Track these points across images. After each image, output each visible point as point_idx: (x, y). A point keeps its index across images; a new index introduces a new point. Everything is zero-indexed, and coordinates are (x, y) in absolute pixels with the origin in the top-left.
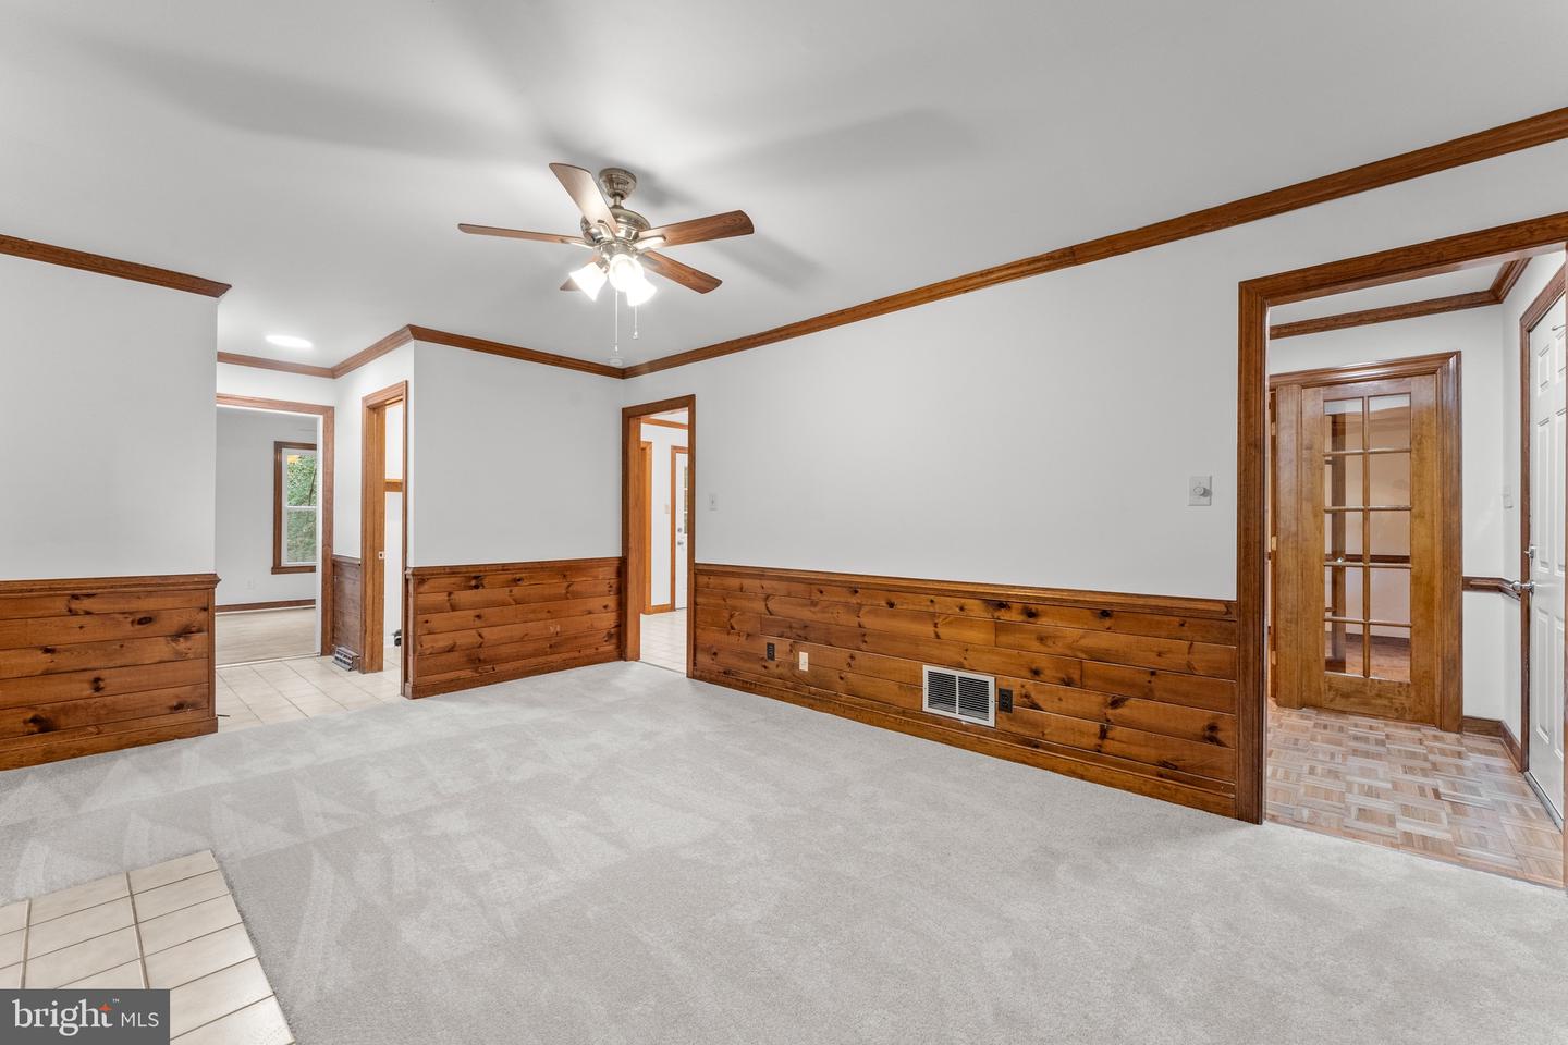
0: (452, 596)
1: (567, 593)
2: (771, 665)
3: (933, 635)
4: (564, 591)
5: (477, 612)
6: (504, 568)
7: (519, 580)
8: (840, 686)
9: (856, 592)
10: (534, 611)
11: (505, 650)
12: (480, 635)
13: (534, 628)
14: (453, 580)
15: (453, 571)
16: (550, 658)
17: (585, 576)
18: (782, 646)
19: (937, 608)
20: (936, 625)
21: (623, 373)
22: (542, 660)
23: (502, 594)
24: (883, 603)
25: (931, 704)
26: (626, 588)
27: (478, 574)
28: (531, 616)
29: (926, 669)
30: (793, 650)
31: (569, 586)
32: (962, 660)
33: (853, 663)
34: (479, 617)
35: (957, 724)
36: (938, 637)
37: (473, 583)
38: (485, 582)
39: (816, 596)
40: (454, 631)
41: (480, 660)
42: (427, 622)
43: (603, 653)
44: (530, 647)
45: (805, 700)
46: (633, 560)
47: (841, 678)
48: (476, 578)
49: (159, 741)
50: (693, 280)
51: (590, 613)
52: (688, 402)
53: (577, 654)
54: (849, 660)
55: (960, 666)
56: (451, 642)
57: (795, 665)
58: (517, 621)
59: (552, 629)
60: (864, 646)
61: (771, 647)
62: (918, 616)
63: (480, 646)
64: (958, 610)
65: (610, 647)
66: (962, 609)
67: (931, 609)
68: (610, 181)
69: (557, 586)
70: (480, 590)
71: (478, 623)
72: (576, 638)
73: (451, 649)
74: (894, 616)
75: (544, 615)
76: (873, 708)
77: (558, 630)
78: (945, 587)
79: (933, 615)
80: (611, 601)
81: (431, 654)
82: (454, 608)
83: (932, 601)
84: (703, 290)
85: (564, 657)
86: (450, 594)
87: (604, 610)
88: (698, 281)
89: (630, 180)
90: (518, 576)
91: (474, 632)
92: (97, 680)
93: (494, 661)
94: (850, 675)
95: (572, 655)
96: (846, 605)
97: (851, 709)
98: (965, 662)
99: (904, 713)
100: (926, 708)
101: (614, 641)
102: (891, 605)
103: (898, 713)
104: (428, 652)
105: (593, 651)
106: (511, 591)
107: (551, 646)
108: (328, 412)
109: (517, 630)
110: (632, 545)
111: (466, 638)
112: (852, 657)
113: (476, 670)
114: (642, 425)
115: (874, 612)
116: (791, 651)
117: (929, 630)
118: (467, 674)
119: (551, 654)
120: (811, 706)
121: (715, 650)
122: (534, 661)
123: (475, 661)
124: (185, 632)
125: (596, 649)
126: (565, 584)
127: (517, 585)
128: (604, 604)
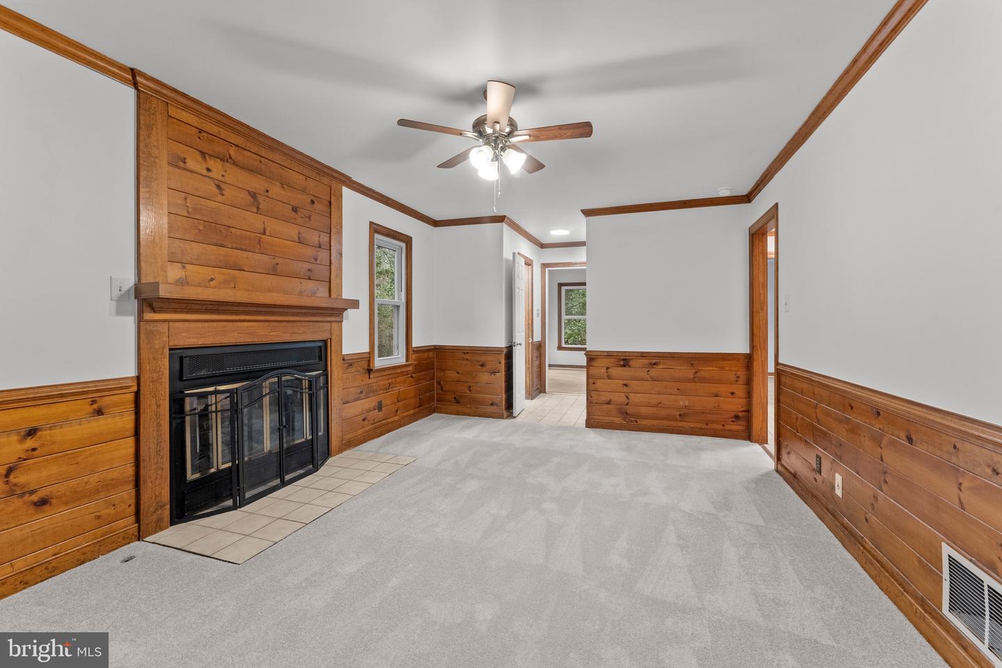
0: (609, 370)
1: (695, 378)
2: (819, 478)
3: (955, 501)
4: (692, 376)
5: (625, 382)
6: (643, 355)
7: (654, 364)
8: (866, 528)
9: (879, 414)
10: (667, 388)
11: (644, 410)
12: (627, 397)
13: (668, 399)
14: (610, 360)
15: (609, 355)
16: (680, 424)
17: (709, 366)
18: (826, 461)
19: (962, 460)
20: (960, 487)
21: (748, 198)
22: (673, 423)
23: (643, 373)
24: (903, 435)
25: (952, 608)
26: (752, 380)
27: (625, 358)
28: (665, 391)
29: (947, 550)
31: (696, 373)
33: (875, 503)
34: (626, 385)
36: (962, 505)
37: (622, 363)
38: (631, 363)
39: (848, 412)
40: (612, 390)
41: (627, 413)
42: (594, 383)
43: (729, 431)
44: (663, 412)
46: (757, 356)
47: (867, 520)
48: (623, 360)
51: (717, 395)
52: (774, 212)
53: (704, 426)
54: (873, 498)
56: (609, 398)
57: (832, 485)
58: (653, 392)
59: (681, 403)
60: (884, 487)
61: (819, 459)
62: (940, 466)
63: (627, 405)
65: (736, 427)
67: (954, 460)
69: (686, 372)
70: (627, 368)
71: (625, 389)
72: (703, 413)
73: (609, 403)
74: (912, 455)
75: (675, 391)
77: (687, 404)
79: (957, 470)
80: (740, 390)
81: (596, 403)
82: (609, 377)
85: (693, 426)
86: (608, 368)
87: (730, 395)
90: (654, 361)
91: (623, 394)
92: (470, 387)
93: (638, 416)
94: (873, 518)
95: (700, 425)
96: (871, 429)
99: (921, 601)
100: (946, 610)
101: (744, 423)
102: (910, 440)
104: (595, 401)
105: (721, 427)
106: (648, 371)
107: (680, 415)
109: (654, 398)
110: (758, 345)
111: (619, 398)
112: (875, 497)
113: (625, 420)
115: (895, 444)
116: (831, 469)
117: (950, 490)
118: (618, 420)
119: (681, 421)
121: (789, 450)
122: (666, 423)
123: (624, 414)
124: (494, 373)
125: (723, 426)
126: (693, 371)
127: (653, 368)
128: (731, 391)
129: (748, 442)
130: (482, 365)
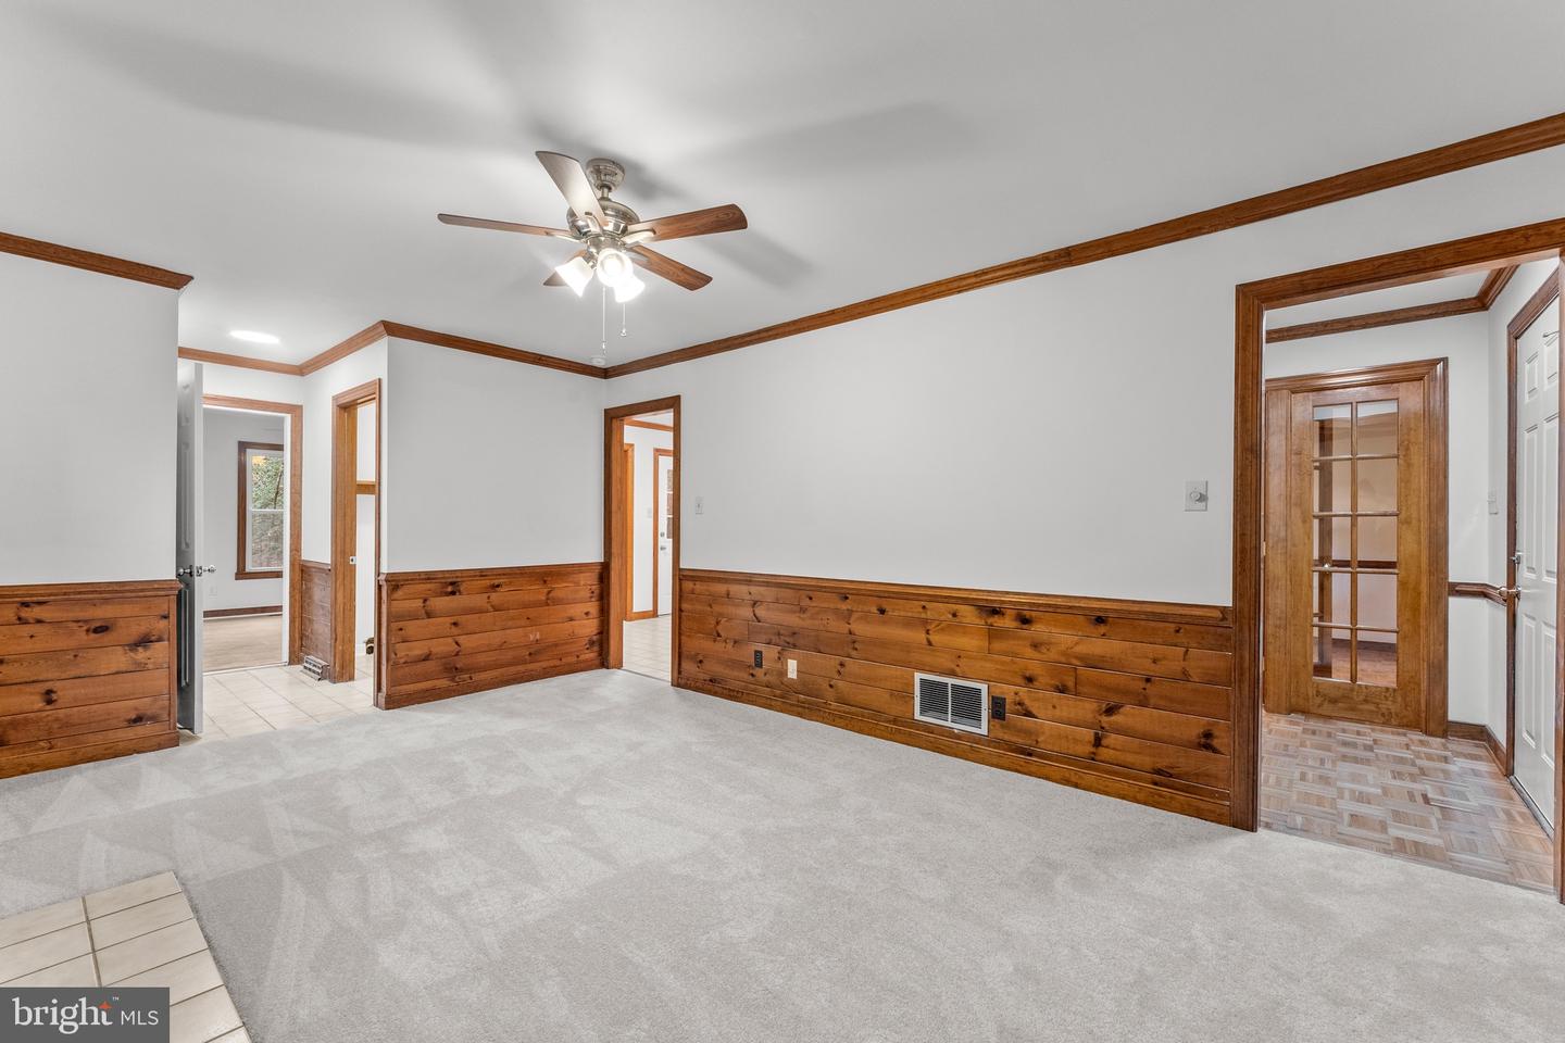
0: (428, 603)
1: (548, 599)
2: (759, 672)
3: (925, 642)
4: (544, 598)
5: (454, 619)
6: (482, 573)
7: (498, 586)
8: (830, 693)
9: (847, 598)
10: (513, 619)
11: (482, 659)
12: (457, 643)
13: (514, 635)
14: (429, 586)
15: (428, 577)
16: (529, 667)
17: (566, 581)
18: (770, 653)
19: (929, 615)
20: (928, 632)
21: (606, 373)
22: (521, 668)
23: (479, 600)
24: (874, 609)
25: (923, 712)
26: (608, 594)
27: (454, 580)
28: (510, 623)
29: (918, 676)
30: (781, 658)
31: (549, 592)
32: (953, 666)
33: (842, 670)
34: (455, 624)
35: (950, 733)
36: (930, 643)
37: (450, 589)
38: (463, 588)
39: (806, 602)
40: (430, 639)
41: (456, 669)
42: (401, 629)
43: (586, 661)
44: (509, 655)
45: (795, 709)
46: (615, 565)
47: (831, 686)
48: (452, 584)
49: (116, 756)
50: (683, 277)
51: (571, 619)
52: (673, 403)
53: (557, 663)
54: (839, 667)
55: (953, 674)
56: (426, 651)
57: (784, 673)
58: (496, 628)
59: (532, 637)
60: (854, 653)
61: (758, 654)
62: (909, 623)
63: (457, 655)
64: (950, 616)
65: (591, 655)
66: (954, 615)
67: (923, 616)
68: (598, 172)
69: (536, 592)
70: (457, 597)
71: (455, 630)
72: (556, 645)
73: (427, 658)
74: (885, 623)
75: (524, 622)
76: (863, 716)
77: (538, 637)
78: (938, 593)
79: (925, 622)
80: (593, 607)
81: (404, 663)
82: (429, 615)
83: (924, 607)
84: (692, 287)
85: (544, 666)
86: (425, 601)
87: (585, 617)
88: (687, 276)
89: (618, 171)
90: (496, 582)
91: (450, 640)
92: (49, 692)
93: (470, 670)
94: (840, 684)
95: (552, 663)
96: (836, 611)
97: (841, 717)
98: (957, 669)
99: (895, 721)
100: (917, 716)
101: (596, 648)
102: (882, 611)
103: (889, 722)
104: (403, 660)
105: (574, 659)
106: (489, 597)
107: (530, 654)
108: (296, 411)
109: (496, 637)
110: (615, 550)
111: (442, 647)
112: (842, 665)
113: (453, 680)
114: (625, 427)
115: (865, 617)
116: (779, 658)
117: (919, 636)
118: (444, 683)
119: (531, 662)
120: (800, 715)
121: (701, 658)
122: (513, 669)
123: (452, 670)
124: (144, 641)
125: (578, 657)
126: (546, 590)
127: (496, 591)
128: (586, 611)
129: (604, 670)
130: (102, 629)
